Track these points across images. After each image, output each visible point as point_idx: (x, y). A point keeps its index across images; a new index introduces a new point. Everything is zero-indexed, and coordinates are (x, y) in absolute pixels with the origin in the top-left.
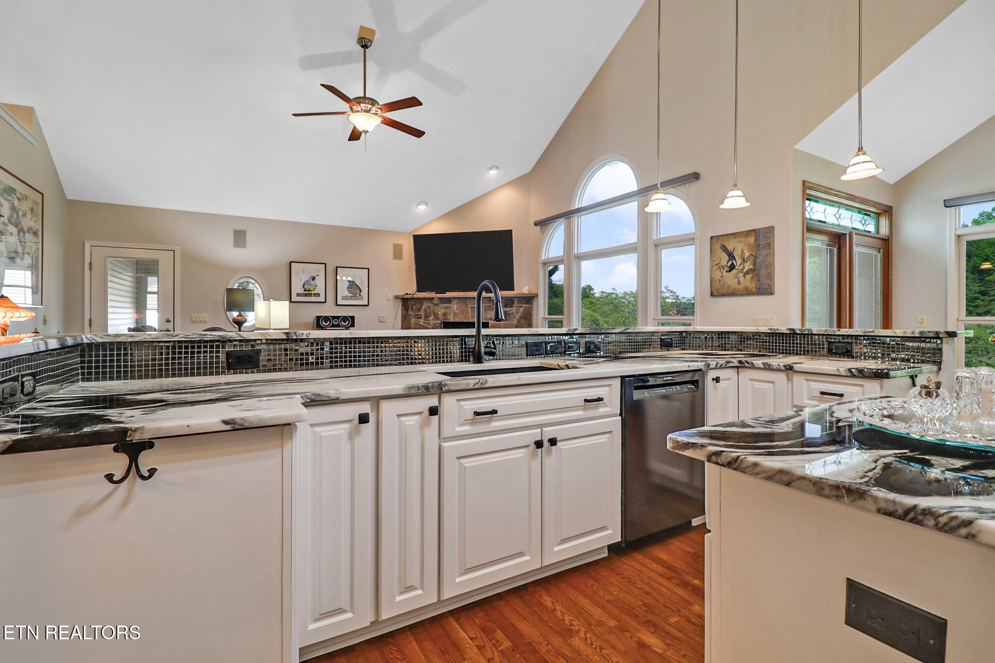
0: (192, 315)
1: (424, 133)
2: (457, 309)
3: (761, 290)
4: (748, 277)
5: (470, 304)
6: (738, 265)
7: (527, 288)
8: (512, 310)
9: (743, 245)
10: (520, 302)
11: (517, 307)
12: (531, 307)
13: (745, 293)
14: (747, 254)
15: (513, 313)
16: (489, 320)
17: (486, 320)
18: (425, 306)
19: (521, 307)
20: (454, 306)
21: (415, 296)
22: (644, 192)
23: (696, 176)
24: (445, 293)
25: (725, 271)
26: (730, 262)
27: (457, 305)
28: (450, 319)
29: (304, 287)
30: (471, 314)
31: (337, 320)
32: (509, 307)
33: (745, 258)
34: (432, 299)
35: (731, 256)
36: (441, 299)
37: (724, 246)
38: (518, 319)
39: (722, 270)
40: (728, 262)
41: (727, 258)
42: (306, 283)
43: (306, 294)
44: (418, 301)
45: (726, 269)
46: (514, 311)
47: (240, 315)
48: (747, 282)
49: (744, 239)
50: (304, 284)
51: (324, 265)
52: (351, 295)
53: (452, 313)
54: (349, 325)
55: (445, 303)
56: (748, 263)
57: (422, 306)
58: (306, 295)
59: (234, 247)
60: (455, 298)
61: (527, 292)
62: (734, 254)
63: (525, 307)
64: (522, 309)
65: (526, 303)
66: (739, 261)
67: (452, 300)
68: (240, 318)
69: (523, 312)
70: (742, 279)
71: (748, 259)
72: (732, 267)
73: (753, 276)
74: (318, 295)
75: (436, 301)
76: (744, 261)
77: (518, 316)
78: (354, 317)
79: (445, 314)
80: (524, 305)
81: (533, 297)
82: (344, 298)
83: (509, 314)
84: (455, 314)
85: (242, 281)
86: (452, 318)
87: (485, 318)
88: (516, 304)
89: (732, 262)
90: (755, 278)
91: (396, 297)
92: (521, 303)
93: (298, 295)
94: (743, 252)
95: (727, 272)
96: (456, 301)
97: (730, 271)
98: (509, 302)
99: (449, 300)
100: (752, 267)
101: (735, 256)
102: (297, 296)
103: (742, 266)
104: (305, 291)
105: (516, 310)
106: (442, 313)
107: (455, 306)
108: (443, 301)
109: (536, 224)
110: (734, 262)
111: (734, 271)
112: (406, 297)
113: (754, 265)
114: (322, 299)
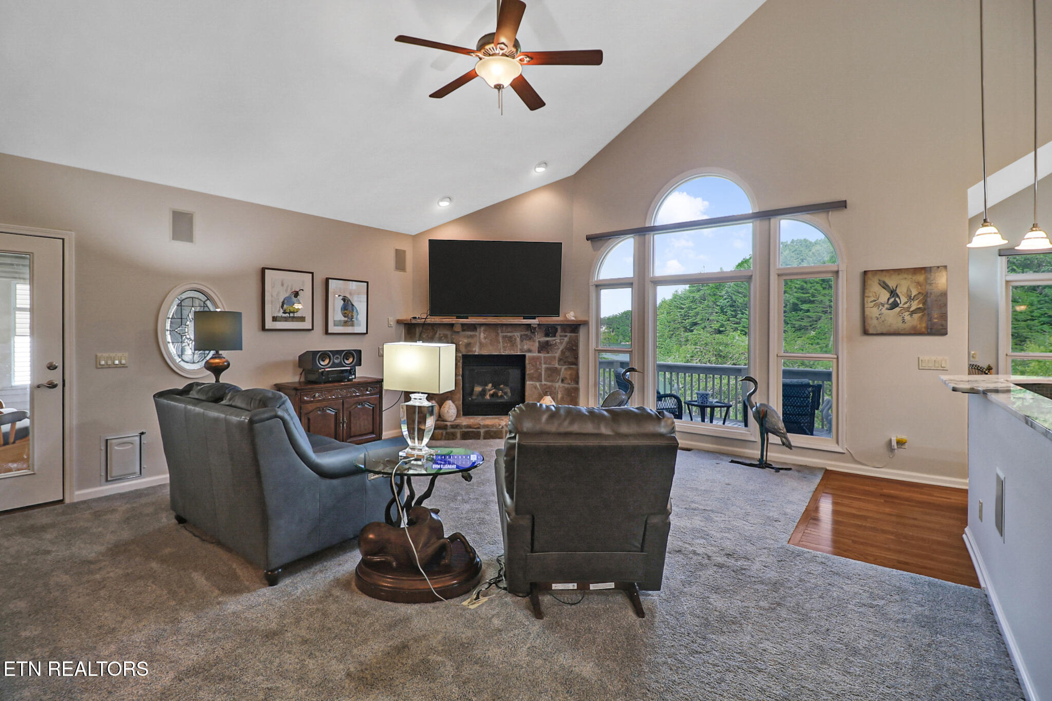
0: (99, 355)
1: (542, 104)
2: (485, 338)
3: (933, 330)
4: (916, 316)
5: (502, 333)
6: (902, 303)
7: (572, 314)
8: (555, 340)
9: (909, 282)
10: (564, 330)
11: (561, 336)
12: (577, 336)
13: (913, 332)
14: (914, 293)
15: (556, 343)
16: (526, 352)
17: (523, 352)
18: (440, 334)
19: (566, 336)
20: (480, 335)
21: (429, 321)
22: (766, 215)
23: (842, 205)
24: (468, 318)
25: (884, 309)
26: (892, 300)
27: (484, 334)
28: (475, 351)
29: (282, 307)
30: (503, 344)
31: (338, 356)
32: (551, 337)
33: (913, 296)
34: (452, 325)
35: (893, 293)
36: (463, 325)
37: (884, 282)
38: (562, 351)
39: (881, 307)
40: (888, 299)
41: (888, 295)
42: (286, 301)
43: (285, 317)
44: (430, 328)
45: (886, 306)
46: (558, 341)
47: (217, 356)
48: (913, 321)
49: (911, 277)
50: (283, 303)
51: (311, 275)
52: (346, 319)
53: (478, 344)
54: (353, 364)
55: (468, 331)
56: (916, 302)
57: (435, 333)
58: (286, 319)
59: (173, 239)
60: (481, 325)
61: (573, 319)
62: (898, 291)
63: (571, 336)
64: (566, 339)
65: (571, 332)
66: (904, 299)
67: (477, 326)
68: (217, 361)
69: (568, 343)
70: (907, 317)
71: (915, 299)
72: (895, 305)
73: (923, 315)
74: (302, 319)
75: (458, 328)
76: (910, 298)
77: (561, 347)
78: (360, 352)
79: (468, 345)
80: (568, 334)
81: (580, 325)
82: (336, 324)
83: (551, 345)
84: (481, 344)
85: (184, 296)
86: (477, 350)
87: (520, 350)
88: (559, 333)
89: (895, 299)
90: (925, 318)
91: (399, 322)
92: (565, 332)
93: (275, 319)
94: (909, 290)
95: (888, 309)
96: (482, 329)
97: (891, 309)
98: (550, 330)
99: (473, 327)
100: (921, 306)
101: (899, 293)
102: (273, 321)
103: (908, 304)
104: (285, 312)
105: (560, 340)
106: (464, 344)
107: (482, 335)
108: (465, 328)
109: (588, 238)
110: (897, 299)
111: (897, 309)
112: (414, 321)
113: (924, 304)
114: (307, 325)
